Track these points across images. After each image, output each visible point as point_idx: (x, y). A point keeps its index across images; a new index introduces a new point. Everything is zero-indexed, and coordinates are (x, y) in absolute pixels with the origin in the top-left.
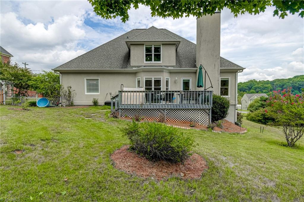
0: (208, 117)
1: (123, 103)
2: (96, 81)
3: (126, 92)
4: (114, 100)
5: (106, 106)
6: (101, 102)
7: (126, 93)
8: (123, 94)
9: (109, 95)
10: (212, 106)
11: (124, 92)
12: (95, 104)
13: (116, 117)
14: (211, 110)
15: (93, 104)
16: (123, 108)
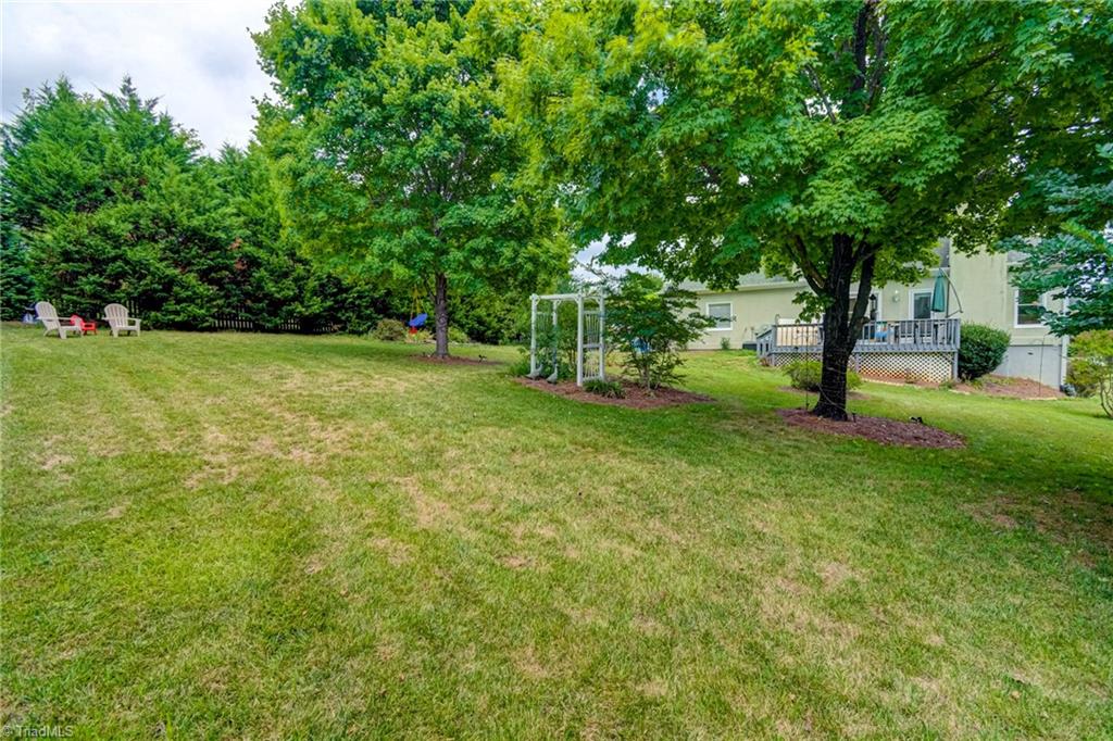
0: (950, 368)
1: (779, 344)
2: (725, 308)
3: (785, 326)
4: (762, 340)
5: (746, 351)
6: (736, 344)
7: (785, 329)
8: (779, 329)
9: (749, 331)
10: (959, 347)
11: (780, 326)
12: (725, 347)
13: (768, 365)
14: (956, 355)
15: (720, 347)
16: (779, 351)
